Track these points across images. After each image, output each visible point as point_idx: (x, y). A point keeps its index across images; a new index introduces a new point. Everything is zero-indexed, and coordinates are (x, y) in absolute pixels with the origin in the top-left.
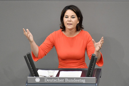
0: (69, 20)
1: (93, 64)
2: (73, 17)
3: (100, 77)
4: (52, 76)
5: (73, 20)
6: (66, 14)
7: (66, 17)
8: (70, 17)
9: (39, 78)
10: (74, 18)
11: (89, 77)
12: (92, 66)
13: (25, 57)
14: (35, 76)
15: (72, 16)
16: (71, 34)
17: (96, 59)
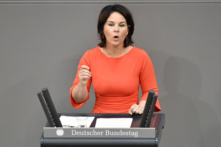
1: (150, 107)
3: (163, 128)
4: (84, 126)
6: (110, 19)
7: (110, 25)
9: (62, 129)
10: (123, 26)
11: (144, 127)
12: (149, 109)
13: (39, 95)
14: (55, 126)
15: (121, 23)
17: (156, 98)
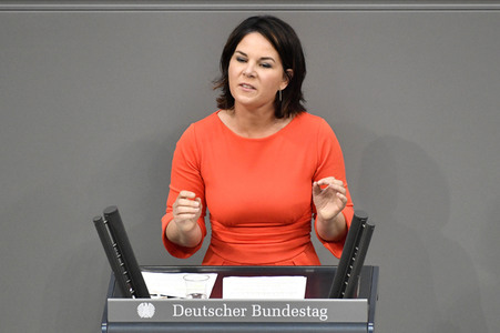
0: (248, 71)
2: (264, 62)
5: (264, 73)
6: (241, 47)
7: (239, 60)
8: (252, 62)
9: (151, 302)
10: (268, 66)
11: (341, 297)
12: (354, 256)
13: (98, 224)
14: (134, 294)
15: (263, 59)
16: (255, 124)
17: (371, 229)
